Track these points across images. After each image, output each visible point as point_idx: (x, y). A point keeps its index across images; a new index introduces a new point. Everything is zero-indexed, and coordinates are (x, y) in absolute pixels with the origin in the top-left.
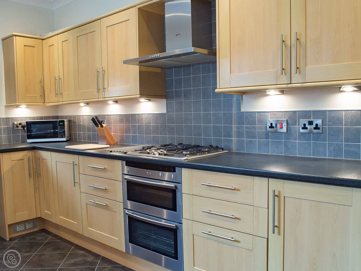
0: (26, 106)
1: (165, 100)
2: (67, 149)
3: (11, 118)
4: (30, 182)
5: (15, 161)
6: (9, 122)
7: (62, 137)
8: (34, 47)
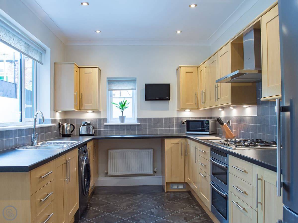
0: (190, 110)
1: (256, 106)
2: (196, 138)
3: (180, 118)
4: (182, 158)
5: (173, 144)
6: (179, 120)
7: (207, 131)
8: (192, 72)
